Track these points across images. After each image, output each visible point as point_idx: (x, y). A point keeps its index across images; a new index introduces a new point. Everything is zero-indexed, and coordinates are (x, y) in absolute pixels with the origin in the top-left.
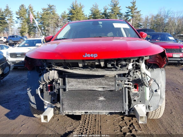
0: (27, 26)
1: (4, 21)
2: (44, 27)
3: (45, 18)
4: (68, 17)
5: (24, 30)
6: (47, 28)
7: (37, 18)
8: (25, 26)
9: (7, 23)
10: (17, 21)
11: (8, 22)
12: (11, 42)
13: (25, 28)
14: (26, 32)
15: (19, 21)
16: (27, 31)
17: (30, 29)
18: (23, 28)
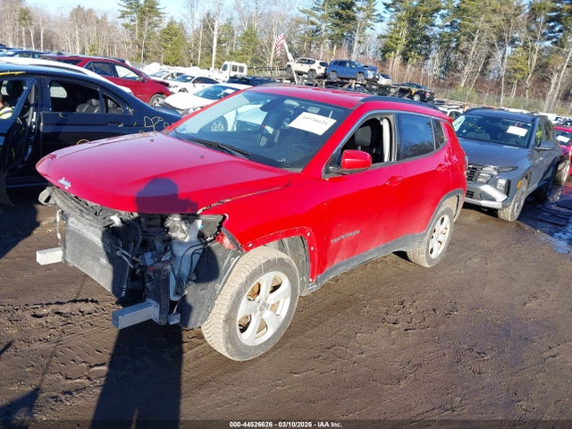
0: (404, 32)
1: (350, 12)
2: (458, 39)
3: (467, 11)
4: (554, 10)
5: (393, 44)
6: (464, 46)
7: (444, 9)
8: (398, 32)
9: (354, 19)
10: (383, 14)
11: (360, 15)
12: (333, 77)
13: (397, 39)
14: (398, 52)
15: (387, 16)
16: (400, 48)
17: (411, 42)
18: (391, 37)
